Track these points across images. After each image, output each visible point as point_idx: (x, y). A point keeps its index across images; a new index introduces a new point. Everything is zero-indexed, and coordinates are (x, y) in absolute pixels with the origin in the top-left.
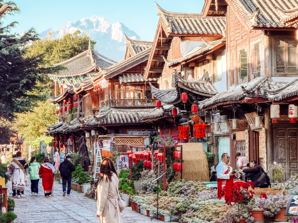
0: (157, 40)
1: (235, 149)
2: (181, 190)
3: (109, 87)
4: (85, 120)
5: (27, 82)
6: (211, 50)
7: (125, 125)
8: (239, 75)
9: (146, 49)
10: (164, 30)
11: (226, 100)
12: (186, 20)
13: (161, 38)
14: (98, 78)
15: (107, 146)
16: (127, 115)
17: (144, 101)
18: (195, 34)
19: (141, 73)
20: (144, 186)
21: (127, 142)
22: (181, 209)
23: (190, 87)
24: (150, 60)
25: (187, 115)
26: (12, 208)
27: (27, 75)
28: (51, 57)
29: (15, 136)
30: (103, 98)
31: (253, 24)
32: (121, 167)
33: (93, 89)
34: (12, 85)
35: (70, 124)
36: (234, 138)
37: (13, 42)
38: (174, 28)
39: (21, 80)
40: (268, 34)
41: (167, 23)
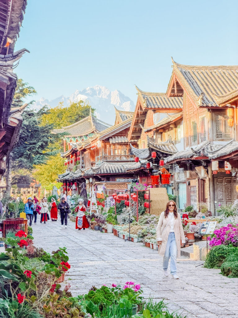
0: (137, 112)
1: (190, 192)
2: (147, 221)
3: (102, 146)
4: (85, 171)
5: (42, 145)
6: (173, 121)
7: (114, 174)
8: (192, 139)
9: (131, 118)
10: (141, 105)
11: (181, 157)
12: (157, 98)
13: (139, 111)
14: (94, 139)
15: (100, 189)
16: (116, 167)
17: (128, 156)
18: (163, 108)
19: (126, 136)
20: (123, 218)
21: (115, 187)
22: (145, 233)
23: (158, 148)
24: (132, 127)
25: (158, 167)
26: (31, 234)
27: (42, 140)
28: (62, 121)
29: (34, 182)
30: (98, 154)
31: (199, 104)
32: (110, 206)
33: (91, 147)
34: (31, 146)
35: (74, 173)
36: (189, 184)
37: (32, 115)
38: (148, 104)
39: (37, 143)
40: (210, 111)
41: (143, 100)
